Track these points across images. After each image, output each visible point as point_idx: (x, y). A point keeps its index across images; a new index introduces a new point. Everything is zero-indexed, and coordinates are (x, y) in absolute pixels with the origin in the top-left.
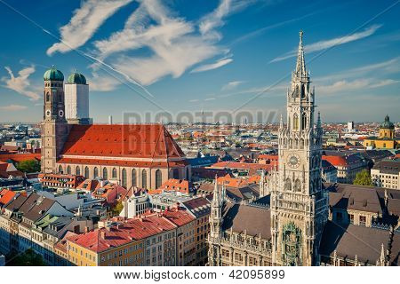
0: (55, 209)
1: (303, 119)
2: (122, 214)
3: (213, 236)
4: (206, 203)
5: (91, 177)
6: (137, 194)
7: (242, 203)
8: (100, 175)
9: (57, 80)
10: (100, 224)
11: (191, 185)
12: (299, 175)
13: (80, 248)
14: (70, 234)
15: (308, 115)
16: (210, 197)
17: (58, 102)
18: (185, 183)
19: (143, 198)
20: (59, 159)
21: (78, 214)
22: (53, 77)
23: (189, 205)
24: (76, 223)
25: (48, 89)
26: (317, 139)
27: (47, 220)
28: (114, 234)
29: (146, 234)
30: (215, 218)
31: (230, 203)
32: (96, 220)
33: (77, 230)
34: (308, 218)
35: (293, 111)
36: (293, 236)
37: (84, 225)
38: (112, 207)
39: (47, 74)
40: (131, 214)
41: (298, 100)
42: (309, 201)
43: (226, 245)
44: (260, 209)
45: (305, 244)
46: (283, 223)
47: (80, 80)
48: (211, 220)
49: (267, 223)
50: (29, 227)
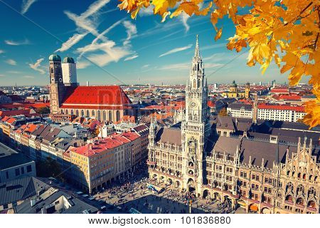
0: (62, 134)
1: (199, 83)
2: (99, 135)
3: (151, 145)
4: (145, 128)
5: (80, 116)
6: (107, 124)
7: (165, 127)
8: (85, 114)
9: (57, 61)
10: (88, 142)
11: (136, 119)
12: (196, 112)
13: (78, 155)
14: (71, 148)
15: (201, 80)
16: (148, 124)
17: (58, 73)
18: (133, 117)
19: (110, 126)
20: (60, 106)
21: (75, 136)
22: (54, 59)
23: (137, 129)
24: (74, 141)
25: (52, 66)
26: (206, 93)
27: (57, 140)
28: (97, 146)
29: (114, 146)
30: (151, 136)
31: (159, 128)
32: (86, 139)
33: (75, 145)
34: (201, 134)
35: (193, 78)
36: (193, 144)
37: (79, 142)
38: (93, 131)
39: (51, 57)
40: (105, 135)
41: (196, 72)
42: (201, 125)
43: (158, 150)
44: (175, 130)
45: (199, 147)
46: (188, 137)
47: (71, 61)
48: (149, 137)
49: (179, 137)
50: (47, 145)
